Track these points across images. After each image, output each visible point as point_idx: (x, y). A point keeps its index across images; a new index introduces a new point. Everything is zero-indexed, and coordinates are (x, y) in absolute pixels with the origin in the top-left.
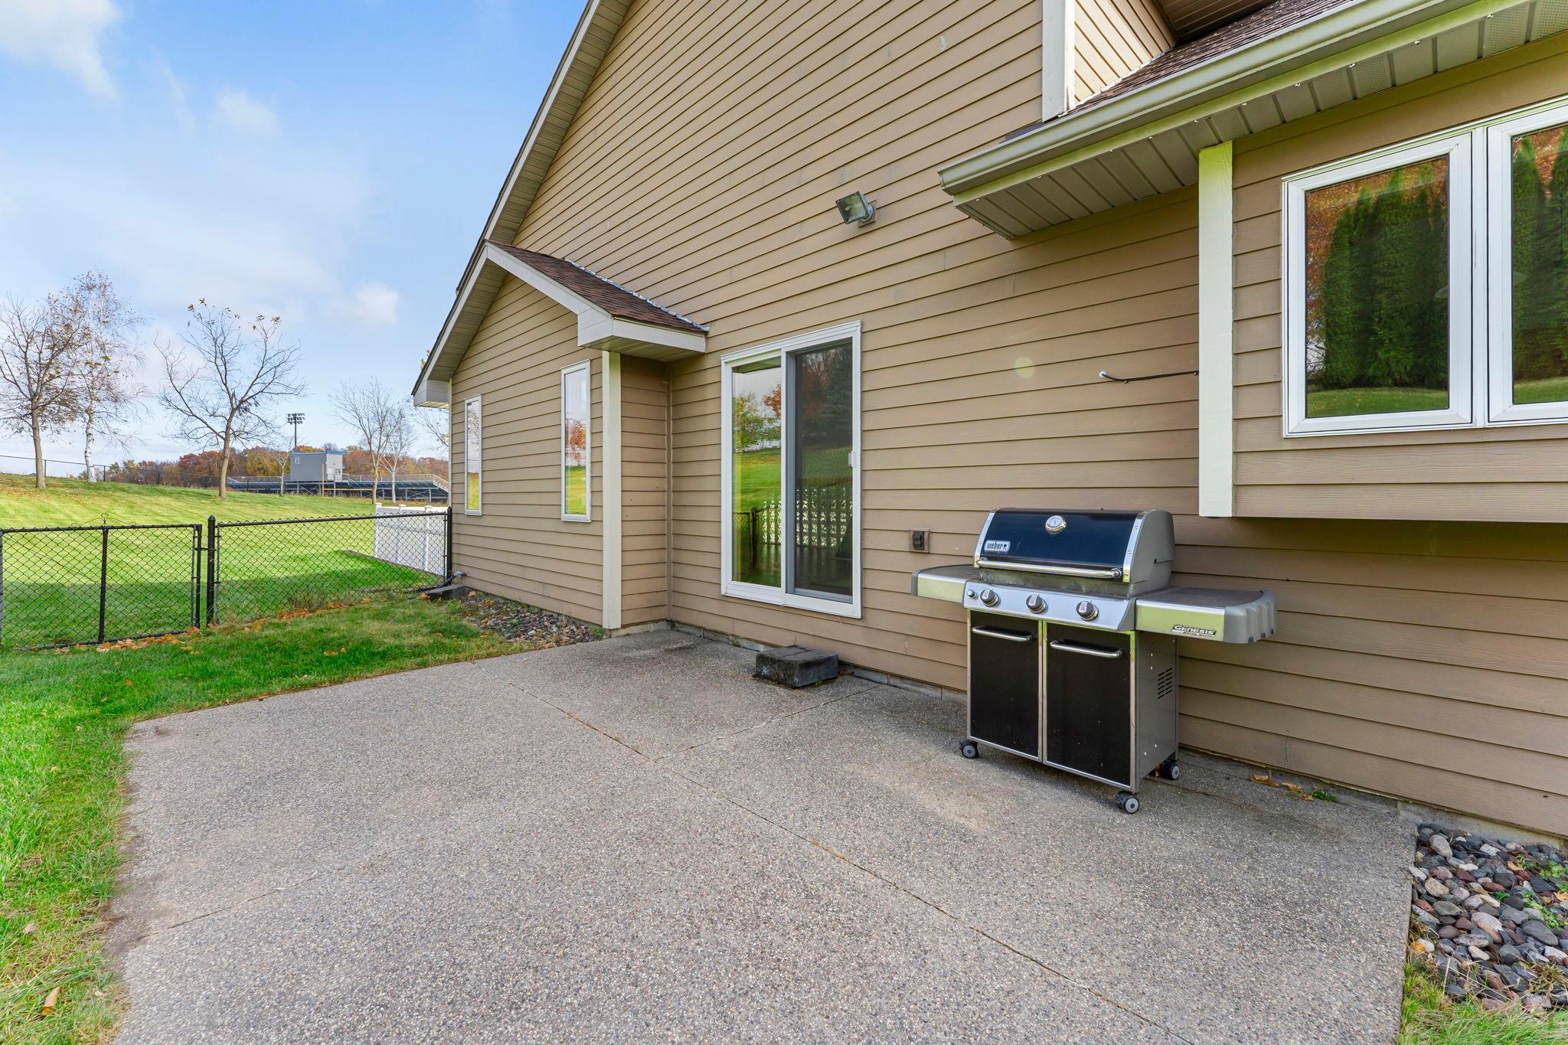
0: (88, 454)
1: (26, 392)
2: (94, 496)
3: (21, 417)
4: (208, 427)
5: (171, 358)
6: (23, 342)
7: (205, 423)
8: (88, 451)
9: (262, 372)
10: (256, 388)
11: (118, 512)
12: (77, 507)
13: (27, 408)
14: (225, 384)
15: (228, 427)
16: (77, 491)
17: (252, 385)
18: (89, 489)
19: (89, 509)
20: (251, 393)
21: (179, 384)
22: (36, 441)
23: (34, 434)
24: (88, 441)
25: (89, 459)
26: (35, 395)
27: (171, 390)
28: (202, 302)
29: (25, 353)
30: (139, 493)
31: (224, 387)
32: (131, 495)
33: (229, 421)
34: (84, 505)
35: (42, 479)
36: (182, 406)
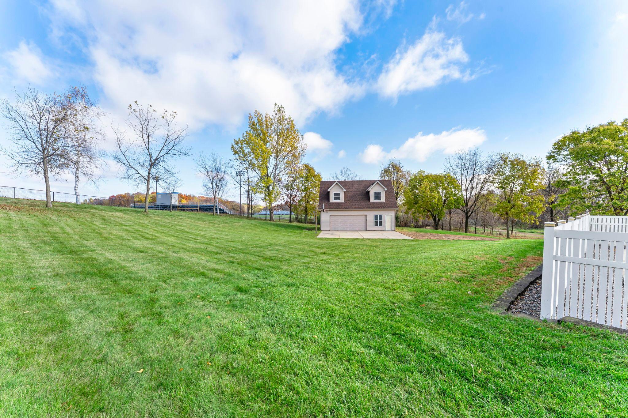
0: (76, 188)
1: (40, 147)
2: (81, 212)
3: (38, 164)
4: (139, 173)
5: (119, 135)
6: (38, 117)
7: (138, 172)
8: (77, 186)
9: (167, 142)
10: (164, 152)
11: (97, 224)
12: (70, 221)
13: (41, 159)
14: (148, 149)
15: (149, 173)
16: (71, 209)
17: (161, 150)
18: (77, 208)
19: (78, 221)
20: (161, 155)
21: (123, 149)
22: (46, 178)
23: (45, 174)
24: (76, 181)
25: (77, 191)
26: (45, 149)
27: (120, 153)
28: (136, 102)
29: (39, 124)
30: (105, 210)
31: (147, 151)
32: (100, 211)
33: (150, 170)
34: (75, 218)
35: (49, 202)
36: (125, 162)
